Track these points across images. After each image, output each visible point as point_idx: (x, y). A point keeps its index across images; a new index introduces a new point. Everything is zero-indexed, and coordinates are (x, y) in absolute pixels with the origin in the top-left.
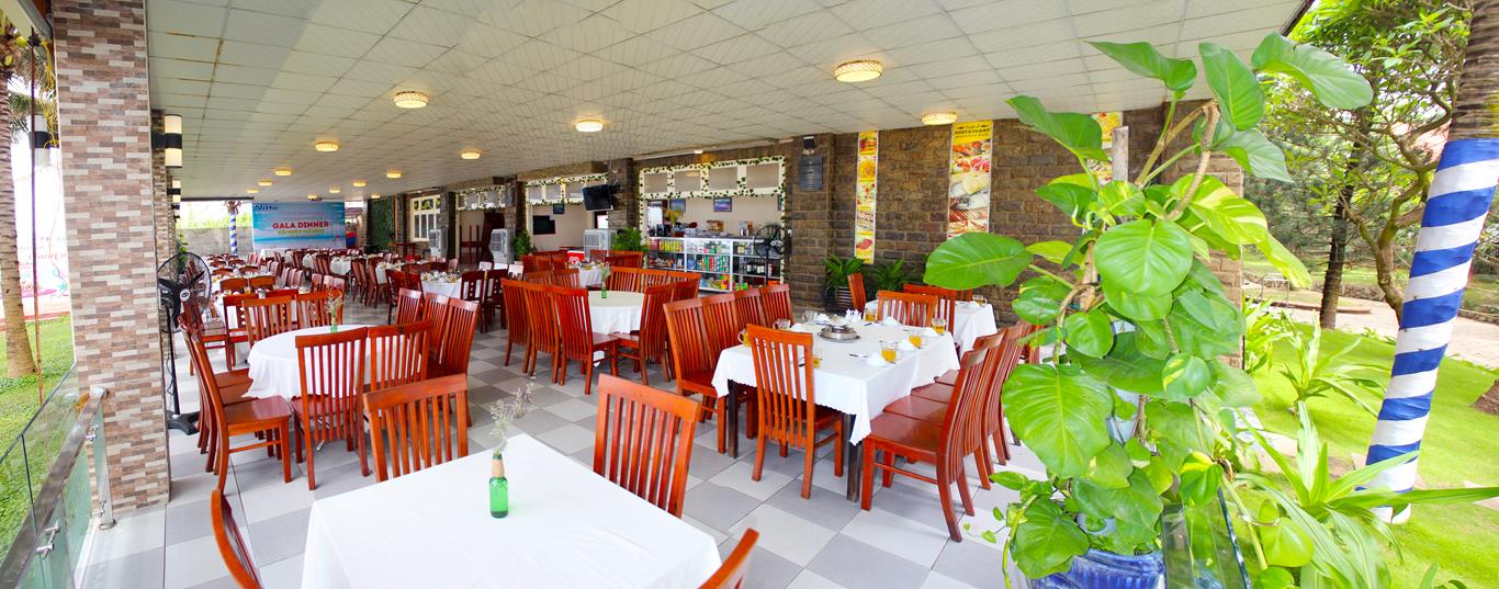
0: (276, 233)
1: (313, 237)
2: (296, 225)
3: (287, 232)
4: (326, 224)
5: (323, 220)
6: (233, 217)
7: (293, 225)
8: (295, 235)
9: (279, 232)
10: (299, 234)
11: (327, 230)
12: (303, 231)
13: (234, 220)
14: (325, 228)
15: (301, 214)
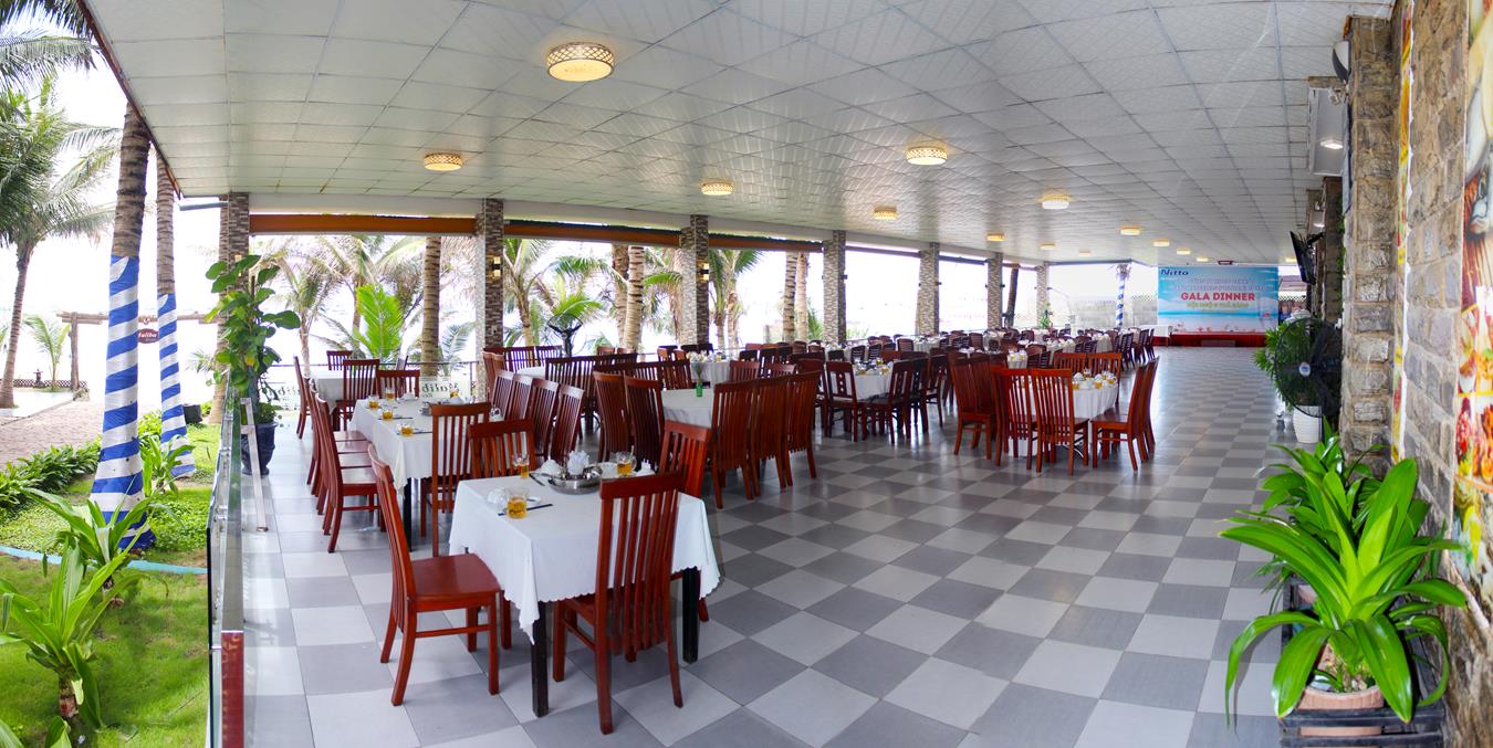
0: (1184, 306)
1: (1233, 314)
2: (1211, 297)
3: (1199, 305)
4: (1252, 297)
5: (1248, 292)
6: (1122, 284)
7: (1206, 297)
8: (1207, 308)
9: (1189, 305)
10: (1213, 309)
11: (1252, 305)
12: (1219, 305)
13: (1123, 287)
14: (1250, 302)
15: (1218, 281)
